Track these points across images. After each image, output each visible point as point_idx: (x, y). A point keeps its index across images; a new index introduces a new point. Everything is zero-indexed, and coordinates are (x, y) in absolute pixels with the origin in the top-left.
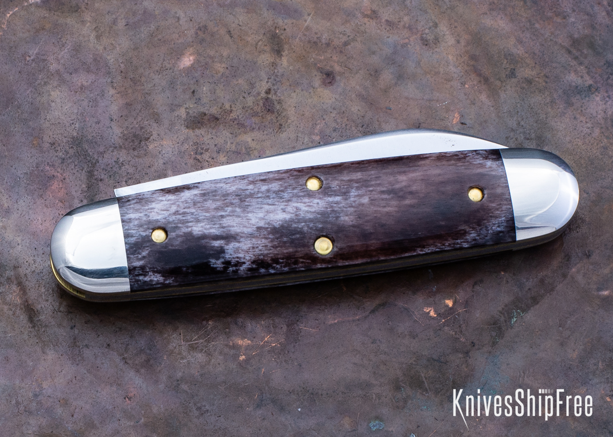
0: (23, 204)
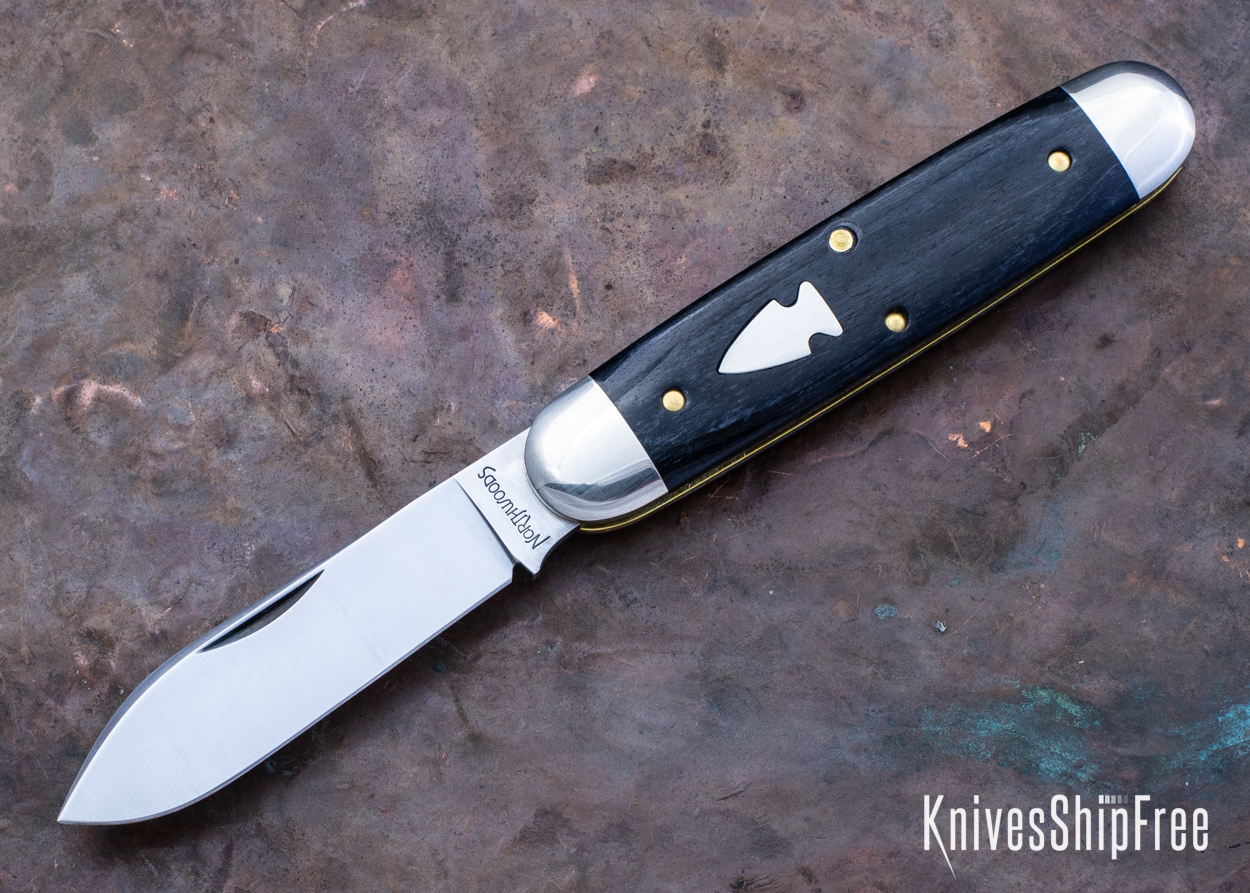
0: (352, 305)
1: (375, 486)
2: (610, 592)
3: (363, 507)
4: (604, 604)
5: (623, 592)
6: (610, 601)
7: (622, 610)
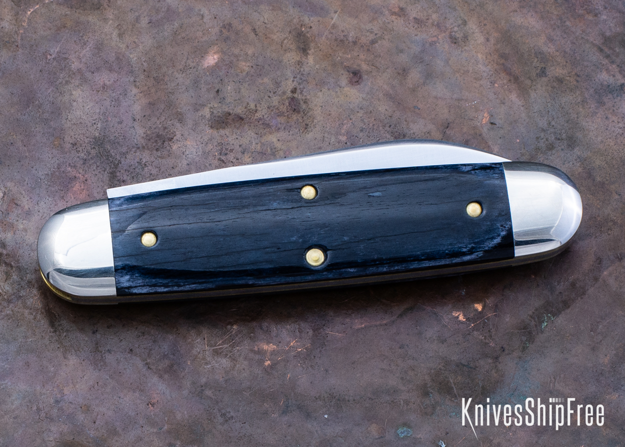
0: (44, 206)
1: (55, 331)
2: (215, 411)
3: (46, 346)
4: (210, 420)
5: (223, 411)
6: (214, 417)
7: (222, 424)
